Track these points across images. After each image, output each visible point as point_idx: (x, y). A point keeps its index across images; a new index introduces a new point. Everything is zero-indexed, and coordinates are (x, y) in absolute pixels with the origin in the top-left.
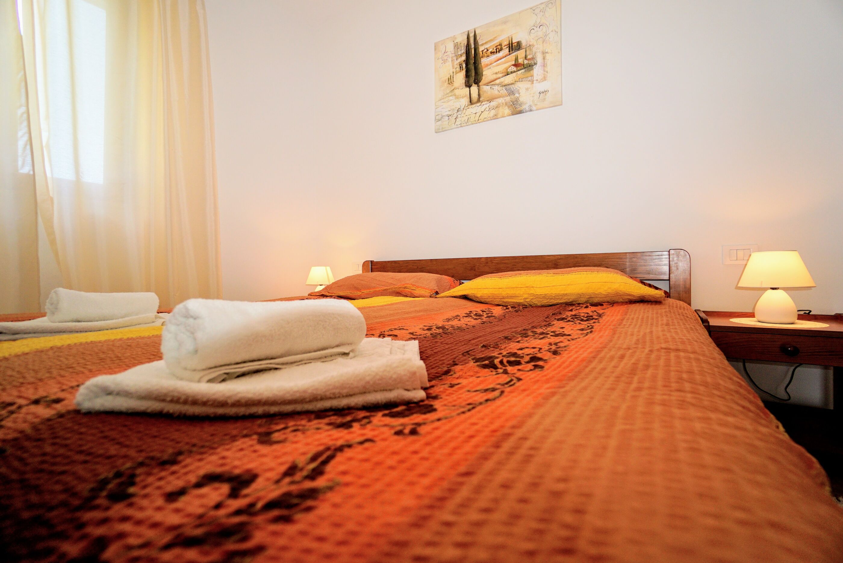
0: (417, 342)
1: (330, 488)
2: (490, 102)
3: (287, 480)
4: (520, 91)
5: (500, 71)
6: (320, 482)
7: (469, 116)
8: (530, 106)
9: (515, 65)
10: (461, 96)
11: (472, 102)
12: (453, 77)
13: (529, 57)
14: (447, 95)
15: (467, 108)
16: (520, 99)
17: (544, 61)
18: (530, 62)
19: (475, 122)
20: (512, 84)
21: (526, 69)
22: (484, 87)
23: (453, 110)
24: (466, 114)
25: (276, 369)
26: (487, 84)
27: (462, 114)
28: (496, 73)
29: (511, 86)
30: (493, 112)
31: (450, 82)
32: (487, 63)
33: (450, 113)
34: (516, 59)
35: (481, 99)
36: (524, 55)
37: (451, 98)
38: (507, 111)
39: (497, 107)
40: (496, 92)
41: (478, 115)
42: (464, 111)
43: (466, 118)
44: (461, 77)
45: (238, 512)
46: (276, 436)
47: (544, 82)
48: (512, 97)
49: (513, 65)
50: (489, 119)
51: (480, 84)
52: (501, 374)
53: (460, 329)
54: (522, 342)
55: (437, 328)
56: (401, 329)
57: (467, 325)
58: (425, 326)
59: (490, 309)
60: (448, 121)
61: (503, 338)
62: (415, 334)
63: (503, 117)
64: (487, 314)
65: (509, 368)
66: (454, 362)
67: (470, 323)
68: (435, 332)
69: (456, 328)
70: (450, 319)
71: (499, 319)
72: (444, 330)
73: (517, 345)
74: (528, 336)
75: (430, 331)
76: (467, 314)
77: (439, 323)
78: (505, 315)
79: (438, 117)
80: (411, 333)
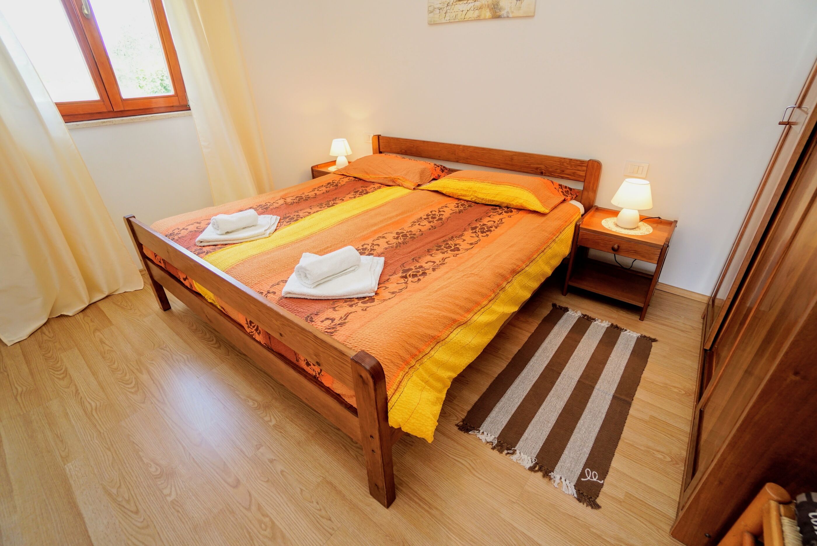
0: (384, 258)
1: (348, 322)
2: (475, 1)
3: (341, 320)
6: (346, 321)
7: (457, 13)
8: (508, 12)
15: (455, 3)
16: (500, 3)
19: (461, 20)
23: (444, 3)
24: (455, 10)
25: (331, 280)
27: (451, 9)
30: (477, 13)
33: (440, 6)
38: (488, 14)
39: (481, 8)
41: (464, 13)
42: (453, 6)
43: (454, 14)
45: (334, 325)
46: (336, 309)
50: (473, 19)
52: (405, 283)
53: (413, 237)
54: (433, 255)
55: (402, 236)
56: (383, 237)
57: (420, 231)
58: (397, 233)
59: (446, 207)
60: (439, 15)
61: (427, 251)
62: (389, 243)
63: (485, 19)
64: (440, 215)
65: (410, 279)
66: (395, 271)
67: (423, 229)
68: (400, 241)
69: (412, 236)
70: (415, 222)
71: (443, 223)
72: (404, 239)
73: (428, 258)
74: (440, 249)
75: (398, 239)
76: (428, 215)
77: (406, 227)
78: (450, 217)
79: (431, 9)
80: (387, 242)
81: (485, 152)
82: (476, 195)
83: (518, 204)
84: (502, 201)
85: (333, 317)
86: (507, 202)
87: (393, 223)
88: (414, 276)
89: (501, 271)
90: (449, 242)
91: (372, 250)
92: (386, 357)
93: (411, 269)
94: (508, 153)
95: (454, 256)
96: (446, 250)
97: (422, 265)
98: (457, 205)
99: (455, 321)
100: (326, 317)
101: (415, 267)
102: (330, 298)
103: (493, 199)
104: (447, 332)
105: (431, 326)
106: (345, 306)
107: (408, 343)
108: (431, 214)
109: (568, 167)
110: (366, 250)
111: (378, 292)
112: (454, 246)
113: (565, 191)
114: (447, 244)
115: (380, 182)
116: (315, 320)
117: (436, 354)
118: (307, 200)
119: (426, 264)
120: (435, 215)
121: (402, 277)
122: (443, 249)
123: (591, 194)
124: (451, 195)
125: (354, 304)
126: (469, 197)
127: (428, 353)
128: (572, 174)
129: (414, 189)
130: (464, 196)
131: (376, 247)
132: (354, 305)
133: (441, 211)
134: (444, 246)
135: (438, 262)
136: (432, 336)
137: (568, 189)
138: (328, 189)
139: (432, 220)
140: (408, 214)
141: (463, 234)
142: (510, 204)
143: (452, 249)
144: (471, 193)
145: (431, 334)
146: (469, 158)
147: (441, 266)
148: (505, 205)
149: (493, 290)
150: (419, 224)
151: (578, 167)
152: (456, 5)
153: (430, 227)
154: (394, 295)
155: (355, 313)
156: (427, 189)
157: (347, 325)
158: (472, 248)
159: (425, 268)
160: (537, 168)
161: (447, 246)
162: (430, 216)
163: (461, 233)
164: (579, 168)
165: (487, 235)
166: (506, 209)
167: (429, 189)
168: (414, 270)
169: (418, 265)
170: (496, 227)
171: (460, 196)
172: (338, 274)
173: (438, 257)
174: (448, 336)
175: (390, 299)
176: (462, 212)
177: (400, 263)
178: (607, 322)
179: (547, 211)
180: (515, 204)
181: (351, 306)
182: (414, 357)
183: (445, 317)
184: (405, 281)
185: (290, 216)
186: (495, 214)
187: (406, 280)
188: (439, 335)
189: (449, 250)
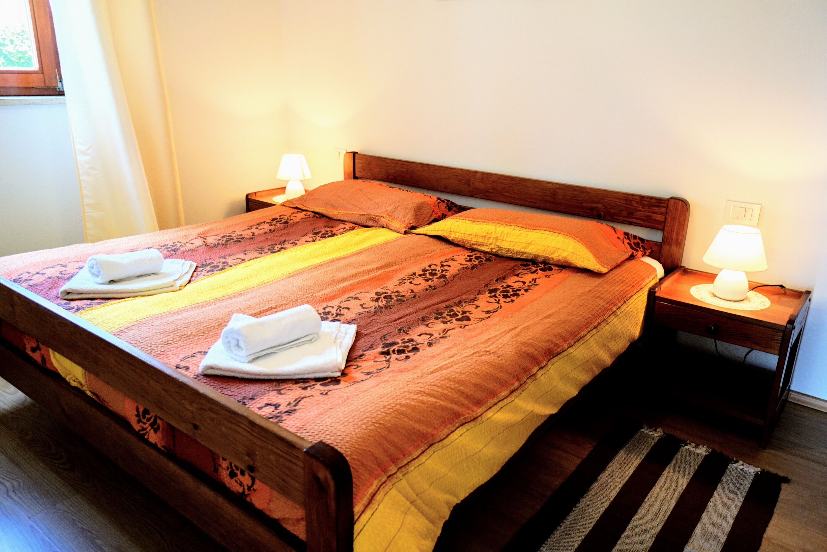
0: (356, 326)
3: (289, 406)
45: (278, 413)
52: (386, 361)
53: (401, 300)
54: (430, 325)
55: (384, 298)
56: (356, 298)
57: (412, 291)
58: (377, 293)
59: (452, 260)
61: (421, 319)
62: (364, 306)
64: (443, 271)
65: (394, 356)
66: (372, 345)
67: (416, 289)
68: (380, 304)
69: (399, 298)
70: (405, 280)
71: (447, 282)
72: (388, 302)
73: (422, 329)
74: (441, 318)
75: (378, 302)
76: (424, 270)
77: (391, 286)
78: (458, 274)
80: (361, 305)
81: (513, 182)
82: (497, 244)
83: (560, 258)
84: (537, 253)
85: (278, 402)
86: (545, 254)
87: (371, 280)
88: (400, 352)
89: (531, 350)
90: (454, 309)
91: (337, 314)
92: (355, 457)
93: (398, 343)
94: (548, 185)
95: (461, 327)
96: (450, 319)
97: (412, 338)
98: (468, 258)
99: (457, 415)
100: (267, 402)
101: (401, 340)
102: (273, 378)
103: (522, 250)
104: (446, 431)
105: (422, 418)
106: (295, 388)
107: (388, 439)
108: (429, 268)
109: (639, 208)
110: (329, 314)
111: (346, 371)
112: (462, 314)
113: (634, 243)
114: (453, 311)
115: (353, 220)
116: (250, 405)
117: (429, 461)
118: (240, 241)
119: (419, 337)
120: (435, 270)
121: (382, 353)
122: (444, 318)
123: (674, 249)
124: (461, 243)
125: (310, 386)
126: (488, 247)
127: (417, 458)
128: (645, 218)
129: (406, 233)
130: (479, 245)
131: (344, 311)
132: (309, 388)
133: (444, 266)
134: (447, 313)
135: (436, 335)
136: (423, 434)
137: (638, 240)
138: (272, 228)
139: (431, 277)
140: (395, 268)
141: (476, 298)
142: (548, 258)
143: (458, 317)
144: (491, 241)
145: (421, 430)
146: (491, 191)
147: (441, 340)
148: (541, 259)
149: (517, 376)
150: (411, 283)
151: (654, 208)
153: (428, 287)
154: (369, 376)
155: (311, 397)
156: (424, 233)
157: (297, 414)
158: (489, 317)
159: (417, 342)
160: (592, 209)
161: (452, 313)
162: (428, 272)
163: (472, 297)
164: (656, 209)
165: (512, 301)
166: (542, 266)
167: (428, 233)
168: (400, 344)
169: (407, 338)
170: (526, 291)
171: (474, 244)
172: (286, 344)
173: (438, 327)
174: (447, 436)
175: (363, 381)
176: (477, 268)
177: (380, 334)
178: (705, 447)
179: (604, 270)
180: (555, 258)
181: (305, 388)
182: (395, 461)
183: (443, 408)
184: (386, 358)
185: (213, 263)
186: (526, 272)
187: (388, 357)
188: (435, 432)
189: (454, 319)
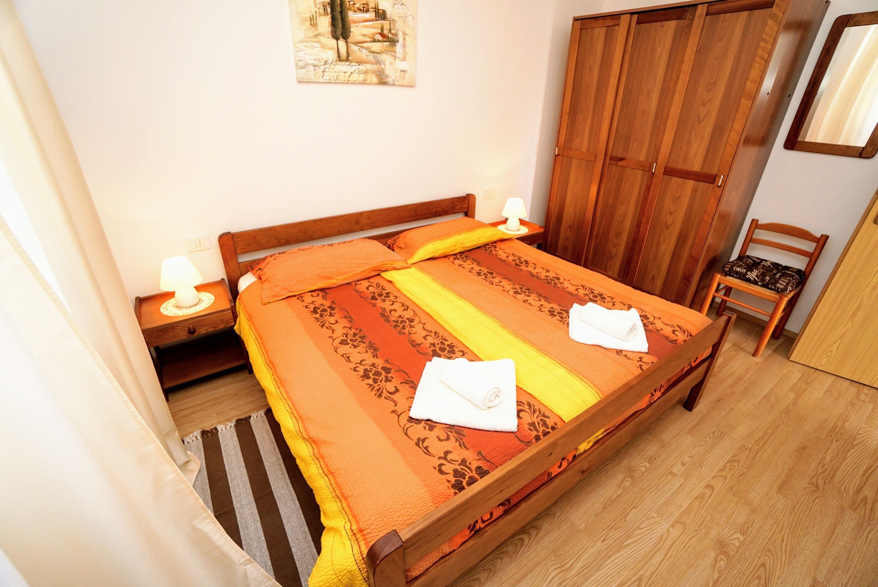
2: (359, 65)
4: (386, 63)
5: (368, 34)
7: (338, 74)
8: (394, 80)
9: (382, 34)
10: (328, 47)
11: (341, 58)
12: (316, 19)
13: (393, 31)
14: (310, 39)
15: (335, 63)
16: (385, 71)
17: (404, 42)
18: (393, 37)
19: (344, 82)
20: (378, 53)
21: (391, 43)
22: (353, 45)
23: (320, 60)
24: (335, 70)
26: (356, 43)
27: (331, 69)
28: (364, 35)
29: (378, 55)
30: (362, 77)
31: (312, 23)
32: (354, 18)
33: (316, 63)
34: (382, 29)
35: (350, 58)
36: (388, 28)
37: (315, 44)
38: (375, 80)
39: (366, 72)
40: (365, 56)
41: (348, 74)
42: (333, 66)
43: (335, 75)
44: (325, 23)
47: (404, 62)
48: (379, 66)
49: (379, 33)
50: (359, 82)
51: (349, 40)
54: (564, 287)
59: (461, 265)
60: (314, 72)
62: (537, 300)
63: (370, 84)
64: (481, 271)
67: (509, 283)
68: (533, 295)
75: (530, 295)
79: (302, 64)
98: (461, 260)
109: (456, 204)
131: (546, 307)
141: (526, 271)
150: (498, 283)
152: (336, 65)
164: (461, 202)
